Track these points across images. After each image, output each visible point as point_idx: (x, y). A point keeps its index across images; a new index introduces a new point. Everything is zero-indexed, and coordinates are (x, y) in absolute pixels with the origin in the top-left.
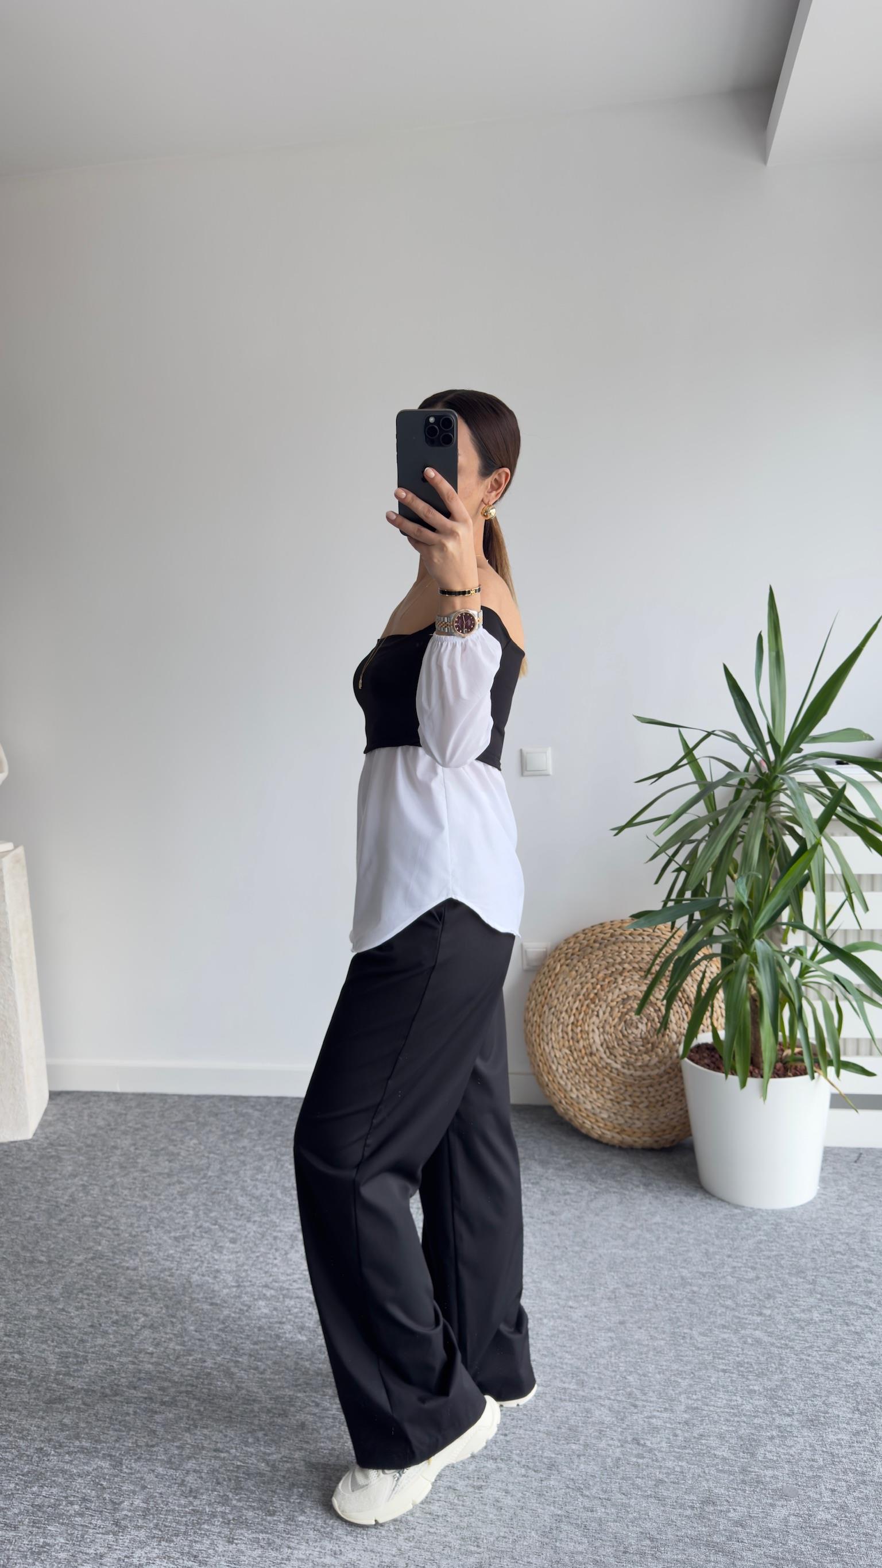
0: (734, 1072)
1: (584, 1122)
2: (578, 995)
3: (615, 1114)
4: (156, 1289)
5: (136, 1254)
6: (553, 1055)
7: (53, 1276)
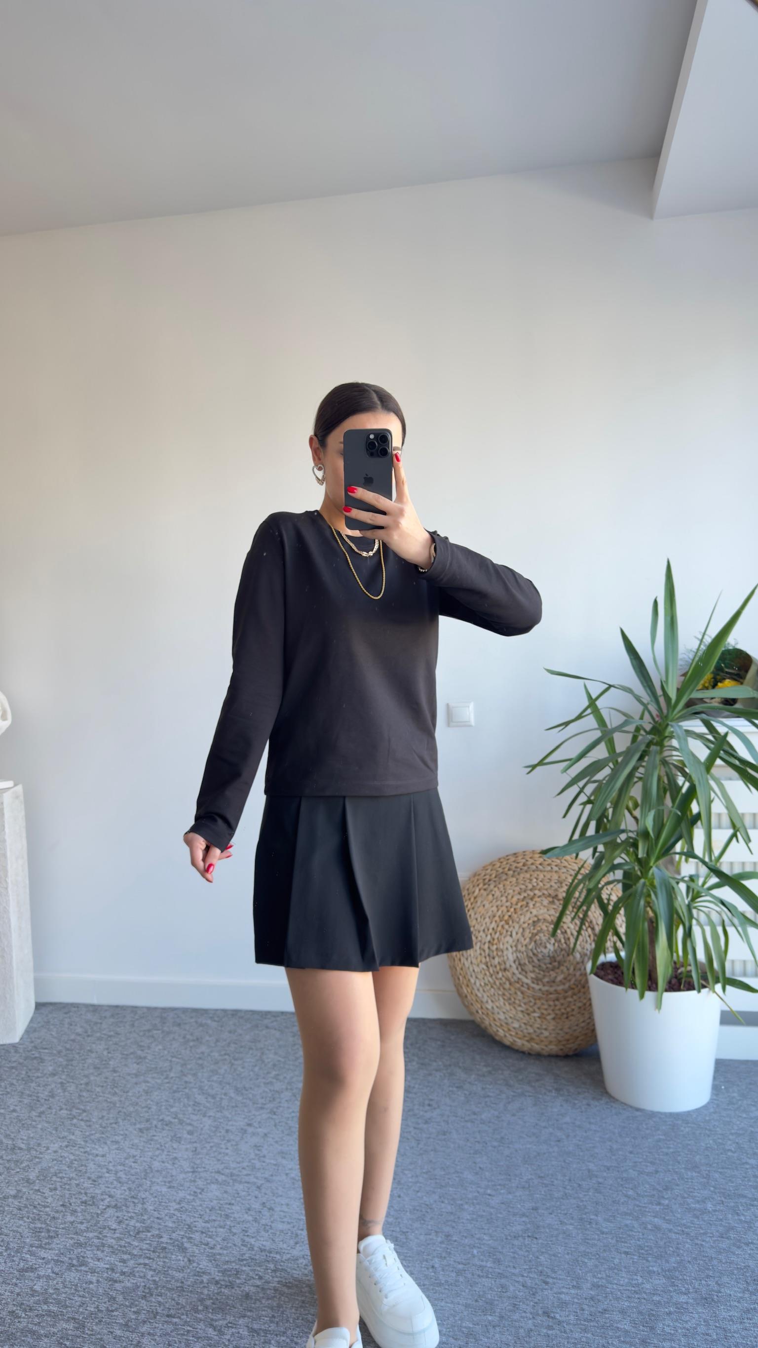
0: (633, 986)
1: (498, 1031)
2: (494, 916)
3: (525, 1024)
4: (121, 1174)
5: (106, 1143)
6: (471, 969)
7: (32, 1160)
